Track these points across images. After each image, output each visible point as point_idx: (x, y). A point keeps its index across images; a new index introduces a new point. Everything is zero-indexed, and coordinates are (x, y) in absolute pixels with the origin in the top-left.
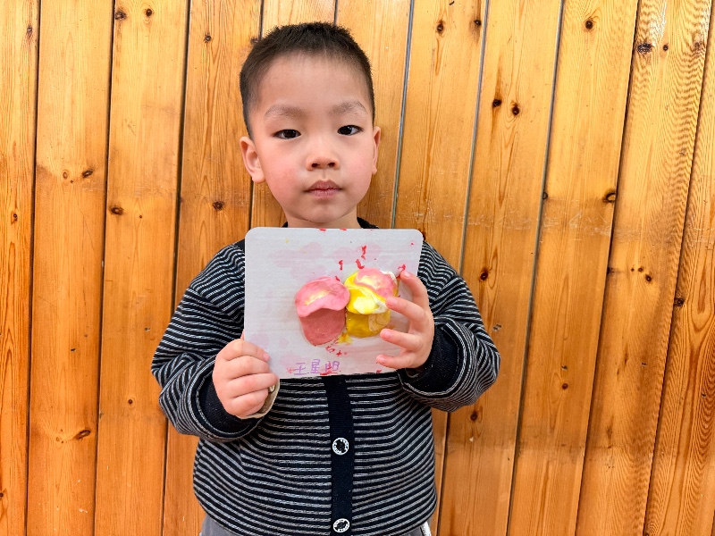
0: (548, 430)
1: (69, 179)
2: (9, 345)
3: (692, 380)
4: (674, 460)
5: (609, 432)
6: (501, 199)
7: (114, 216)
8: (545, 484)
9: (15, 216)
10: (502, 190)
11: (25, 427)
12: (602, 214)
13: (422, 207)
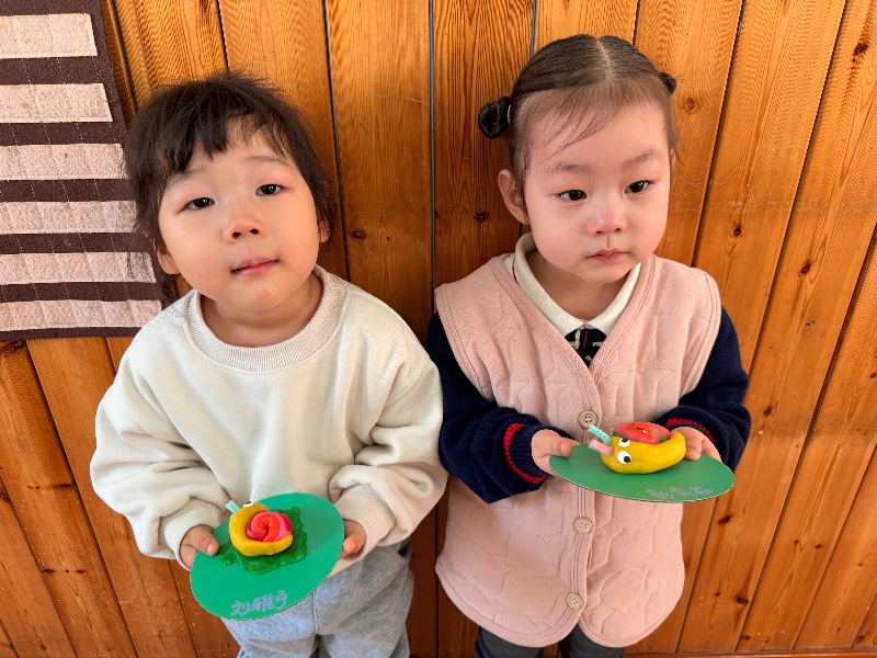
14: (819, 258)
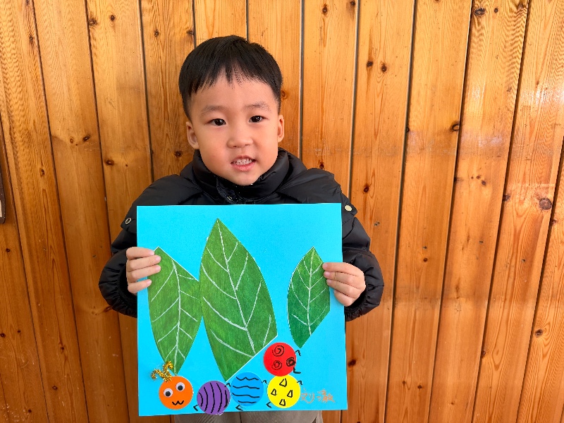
0: (415, 289)
1: (75, 143)
2: (52, 256)
3: (515, 251)
4: (502, 304)
5: (457, 288)
6: (376, 135)
7: (109, 167)
8: (414, 323)
9: (43, 171)
10: (376, 127)
11: (71, 306)
12: (450, 140)
13: (320, 145)
14: (373, 183)
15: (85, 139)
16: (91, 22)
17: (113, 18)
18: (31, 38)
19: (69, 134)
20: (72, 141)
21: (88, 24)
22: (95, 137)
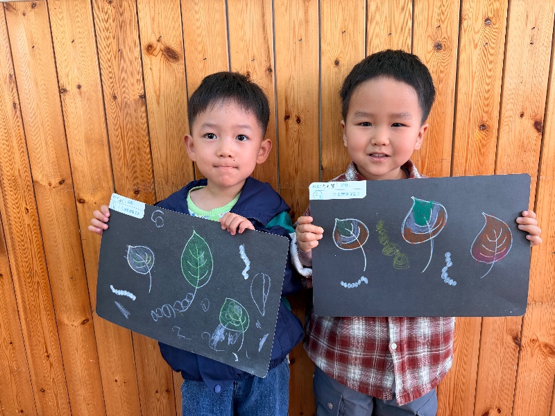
15: (60, 183)
16: (62, 91)
17: (79, 87)
18: (14, 104)
19: (48, 179)
20: (50, 185)
21: (60, 92)
22: (69, 181)
